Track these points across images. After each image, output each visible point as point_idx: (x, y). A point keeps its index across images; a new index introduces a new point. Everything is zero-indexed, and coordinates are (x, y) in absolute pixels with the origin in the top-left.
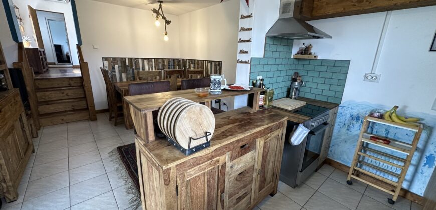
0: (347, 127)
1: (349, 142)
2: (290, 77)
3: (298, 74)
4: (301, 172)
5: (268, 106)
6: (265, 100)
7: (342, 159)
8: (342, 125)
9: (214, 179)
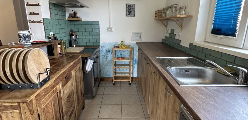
0: (105, 57)
1: (108, 64)
2: (69, 33)
3: (72, 30)
4: (94, 87)
5: (65, 52)
6: (61, 48)
7: (107, 75)
8: (103, 56)
9: (56, 103)
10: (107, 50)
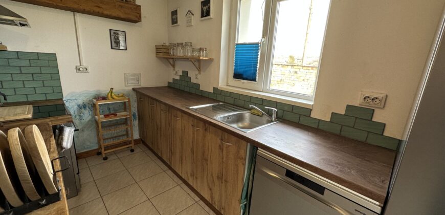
0: (78, 117)
4: (78, 174)
10: (79, 105)
